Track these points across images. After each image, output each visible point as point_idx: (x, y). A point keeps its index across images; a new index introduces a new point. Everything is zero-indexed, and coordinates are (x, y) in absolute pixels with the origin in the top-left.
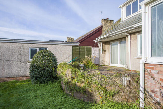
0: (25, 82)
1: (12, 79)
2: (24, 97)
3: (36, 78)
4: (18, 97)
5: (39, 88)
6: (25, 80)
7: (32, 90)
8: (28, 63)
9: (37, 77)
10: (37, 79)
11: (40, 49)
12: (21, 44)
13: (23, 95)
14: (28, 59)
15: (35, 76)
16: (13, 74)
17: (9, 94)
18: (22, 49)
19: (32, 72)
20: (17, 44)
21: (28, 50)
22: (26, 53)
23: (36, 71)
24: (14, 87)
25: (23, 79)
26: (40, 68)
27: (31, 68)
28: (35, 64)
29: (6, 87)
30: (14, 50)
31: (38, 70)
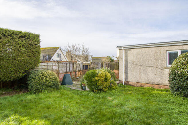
0: (162, 91)
1: (148, 85)
2: (164, 108)
3: (178, 89)
4: (157, 105)
5: (183, 103)
6: (162, 89)
7: (173, 103)
8: (165, 69)
9: (180, 88)
10: (179, 91)
11: (182, 52)
12: (157, 48)
13: (163, 105)
14: (166, 65)
15: (176, 86)
16: (150, 81)
17: (147, 100)
18: (158, 54)
19: (172, 80)
20: (153, 48)
21: (165, 54)
22: (163, 58)
23: (179, 80)
24: (151, 94)
25: (160, 87)
26: (185, 76)
27: (170, 75)
28: (176, 71)
29: (143, 92)
30: (150, 55)
31: (182, 78)
